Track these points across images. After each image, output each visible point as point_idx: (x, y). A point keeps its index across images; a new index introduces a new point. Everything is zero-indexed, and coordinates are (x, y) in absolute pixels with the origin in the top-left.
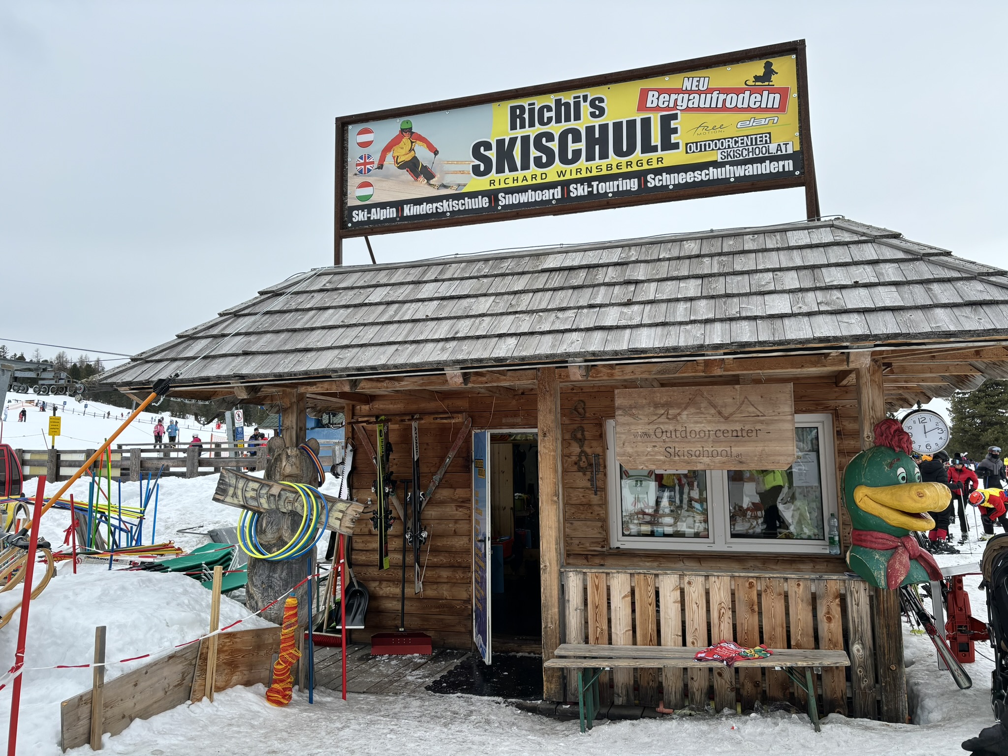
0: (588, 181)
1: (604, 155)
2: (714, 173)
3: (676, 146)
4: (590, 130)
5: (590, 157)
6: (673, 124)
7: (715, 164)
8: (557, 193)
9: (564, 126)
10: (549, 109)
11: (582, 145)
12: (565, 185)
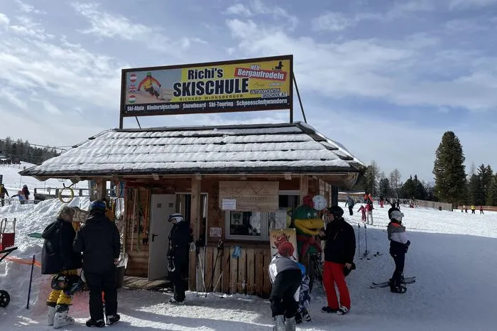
0: (216, 101)
1: (222, 92)
2: (260, 102)
3: (247, 91)
4: (217, 82)
5: (217, 93)
6: (247, 82)
7: (261, 99)
8: (205, 105)
9: (208, 79)
10: (203, 72)
11: (214, 88)
12: (207, 102)
